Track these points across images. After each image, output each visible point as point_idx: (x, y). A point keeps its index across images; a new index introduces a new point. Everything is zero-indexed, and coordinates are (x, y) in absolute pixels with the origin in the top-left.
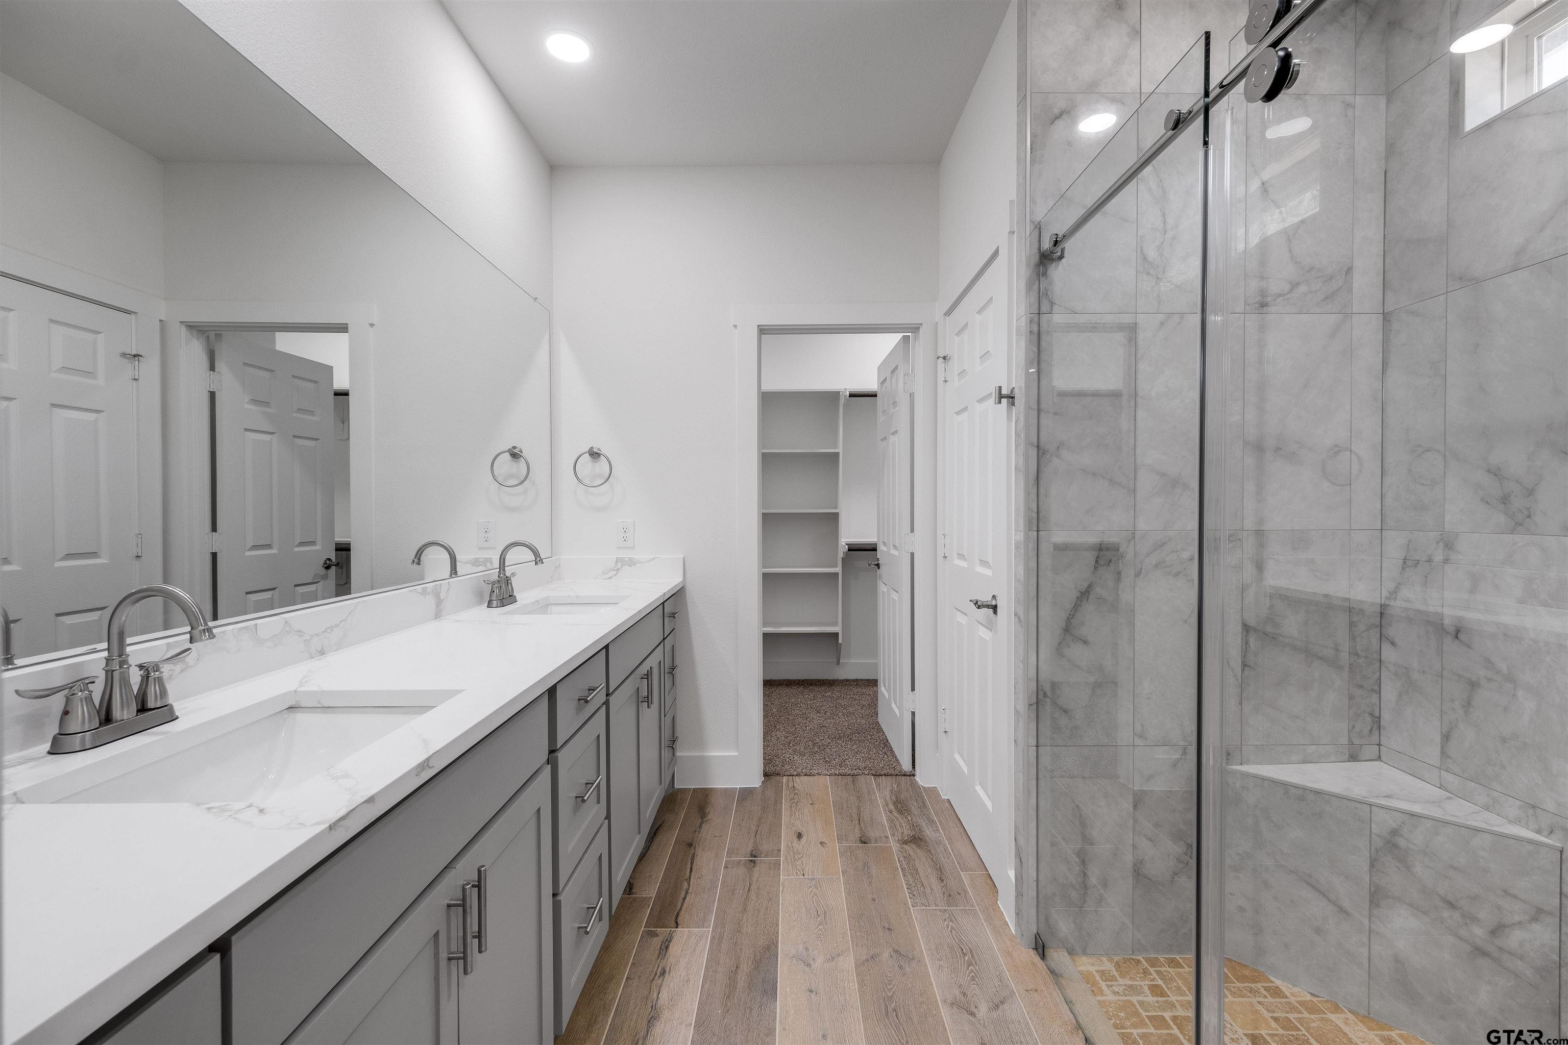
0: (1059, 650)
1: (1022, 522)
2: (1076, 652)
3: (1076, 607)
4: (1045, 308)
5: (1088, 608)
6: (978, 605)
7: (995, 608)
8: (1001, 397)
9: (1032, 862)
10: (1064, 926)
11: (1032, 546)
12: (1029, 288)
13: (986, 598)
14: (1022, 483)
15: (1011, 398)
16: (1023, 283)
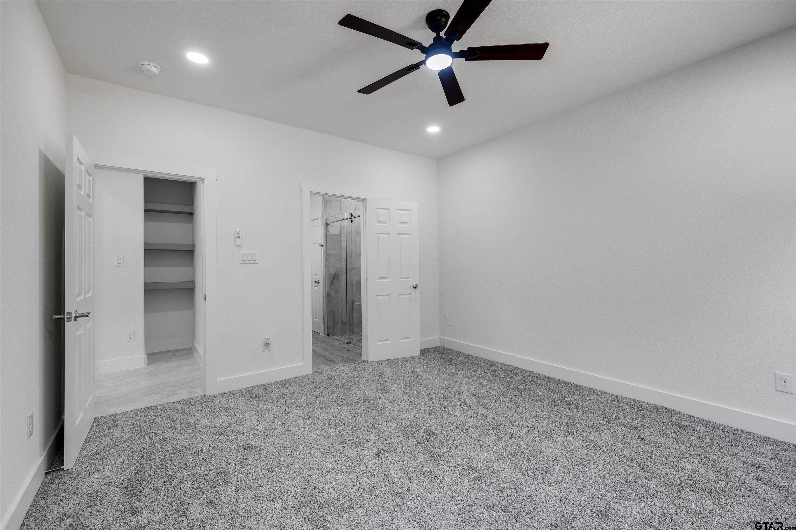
0: (330, 287)
1: (324, 266)
2: (333, 287)
3: (333, 280)
4: (327, 232)
5: (335, 281)
6: (316, 282)
7: (319, 283)
8: (320, 245)
9: (326, 322)
10: (331, 331)
11: (326, 270)
12: (325, 229)
13: (317, 281)
14: (324, 260)
15: (322, 246)
16: (324, 227)
